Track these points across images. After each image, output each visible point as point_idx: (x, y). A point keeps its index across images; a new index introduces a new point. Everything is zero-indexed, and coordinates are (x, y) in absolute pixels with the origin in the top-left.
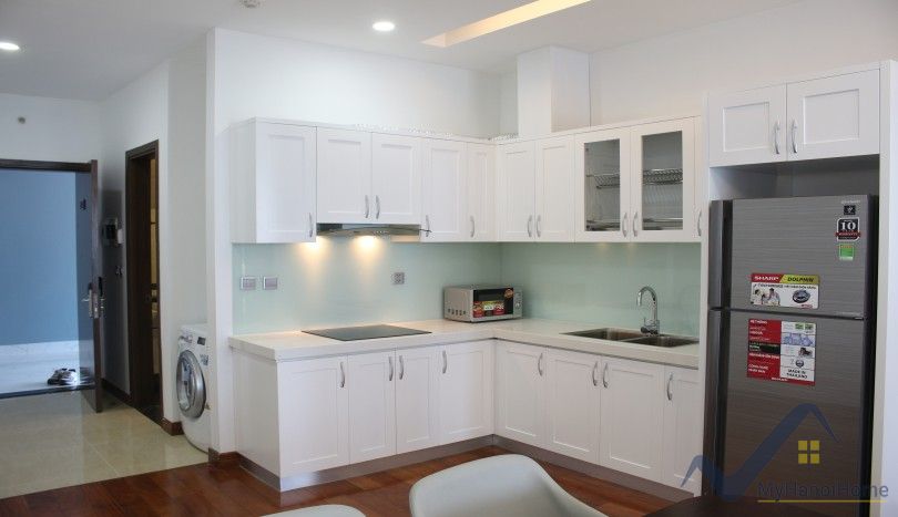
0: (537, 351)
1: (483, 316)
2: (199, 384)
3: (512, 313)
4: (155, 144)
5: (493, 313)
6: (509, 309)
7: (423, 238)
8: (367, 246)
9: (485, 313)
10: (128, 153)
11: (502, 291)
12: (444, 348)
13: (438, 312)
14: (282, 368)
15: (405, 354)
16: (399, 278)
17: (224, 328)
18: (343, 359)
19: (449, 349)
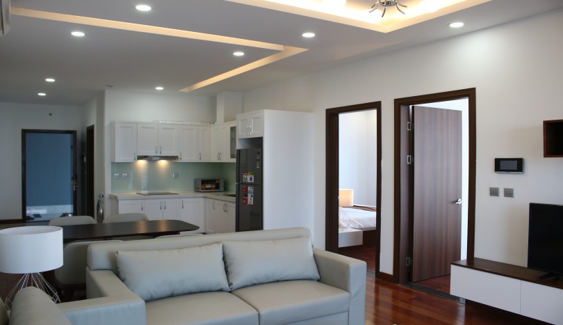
0: (213, 201)
1: (205, 190)
2: (101, 211)
3: (219, 188)
4: (93, 126)
5: (210, 189)
6: (217, 187)
7: (179, 161)
8: (163, 163)
9: (207, 189)
10: (88, 128)
11: (215, 181)
12: (182, 199)
13: (193, 188)
14: (120, 202)
15: (166, 200)
16: (177, 176)
17: (108, 191)
18: (143, 201)
19: (184, 200)
